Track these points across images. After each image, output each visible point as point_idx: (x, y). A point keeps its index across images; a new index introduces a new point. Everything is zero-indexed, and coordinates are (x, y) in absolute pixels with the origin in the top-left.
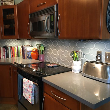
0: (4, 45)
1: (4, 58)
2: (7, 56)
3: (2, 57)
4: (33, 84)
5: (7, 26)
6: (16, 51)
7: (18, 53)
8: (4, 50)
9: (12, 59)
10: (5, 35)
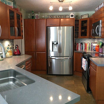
0: (81, 42)
1: (80, 50)
2: (82, 49)
3: (79, 49)
4: (86, 61)
5: (83, 31)
6: (88, 46)
7: (89, 47)
8: (80, 45)
9: (85, 51)
10: (81, 36)
